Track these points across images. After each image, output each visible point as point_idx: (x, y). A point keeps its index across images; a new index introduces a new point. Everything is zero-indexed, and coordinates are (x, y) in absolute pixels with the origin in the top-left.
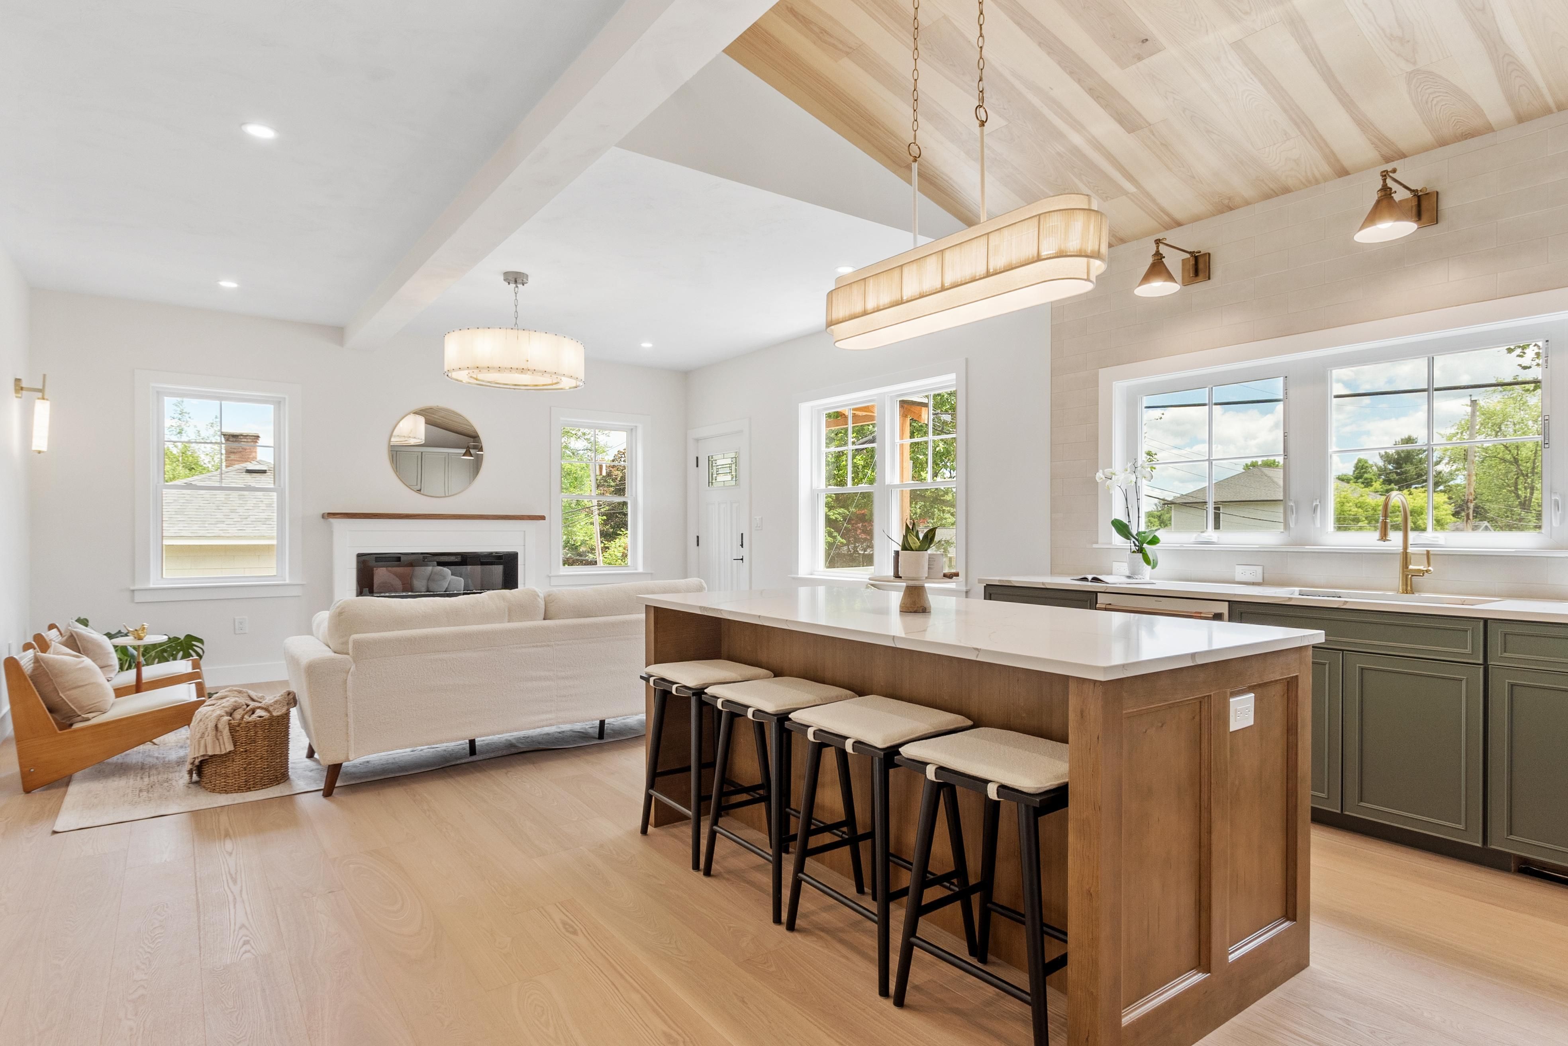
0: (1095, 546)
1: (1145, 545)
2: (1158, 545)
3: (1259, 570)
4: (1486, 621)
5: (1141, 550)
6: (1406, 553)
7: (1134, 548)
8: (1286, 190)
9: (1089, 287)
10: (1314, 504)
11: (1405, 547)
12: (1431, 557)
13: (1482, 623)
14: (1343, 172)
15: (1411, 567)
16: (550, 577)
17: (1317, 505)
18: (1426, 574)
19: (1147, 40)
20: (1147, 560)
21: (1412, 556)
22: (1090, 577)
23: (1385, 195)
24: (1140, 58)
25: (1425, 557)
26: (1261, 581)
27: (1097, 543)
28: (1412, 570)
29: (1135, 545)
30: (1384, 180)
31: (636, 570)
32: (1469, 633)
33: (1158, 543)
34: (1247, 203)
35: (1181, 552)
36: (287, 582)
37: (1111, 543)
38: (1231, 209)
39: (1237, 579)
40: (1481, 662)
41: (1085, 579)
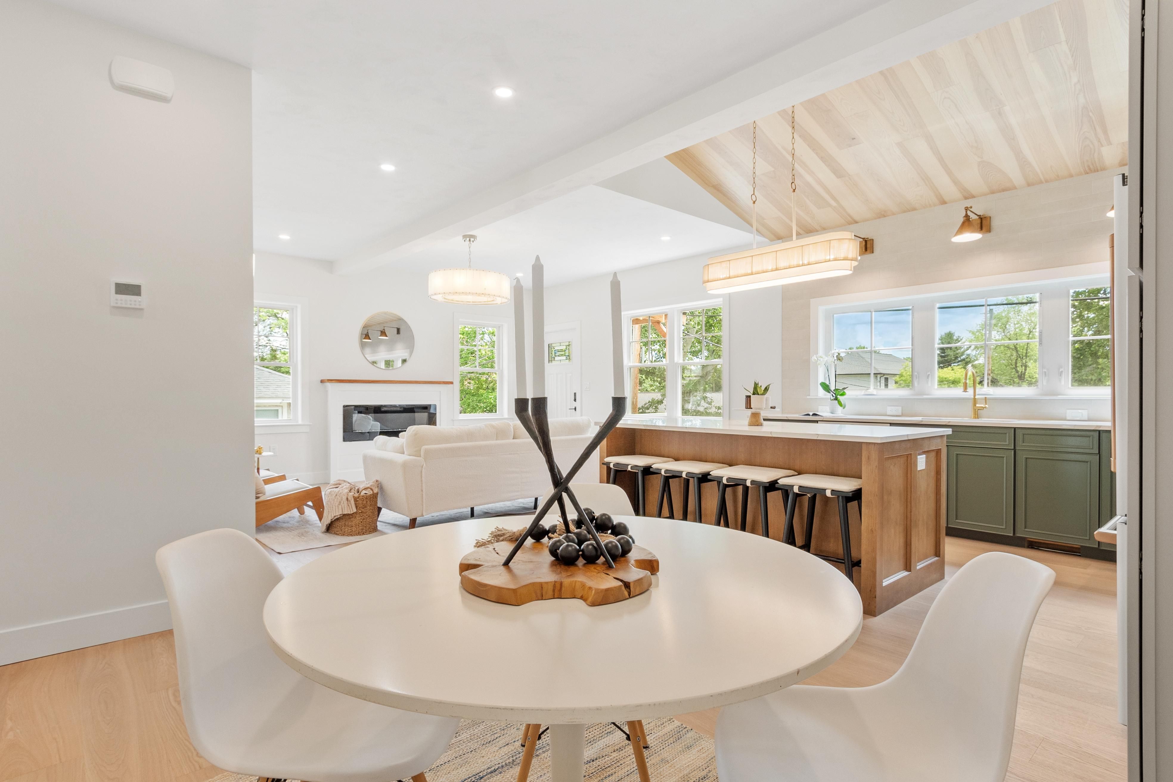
0: (808, 397)
1: (838, 396)
2: (845, 396)
3: (900, 409)
4: (1015, 429)
5: (836, 399)
6: (975, 398)
7: (832, 398)
8: (914, 209)
9: (851, 272)
10: (928, 374)
11: (975, 396)
12: (987, 401)
13: (1013, 430)
14: (943, 202)
15: (977, 405)
16: (453, 420)
17: (929, 374)
18: (984, 409)
19: (855, 138)
20: (840, 404)
21: (978, 400)
22: (811, 414)
23: (967, 219)
24: (850, 146)
25: (984, 401)
26: (901, 414)
27: (809, 395)
28: (977, 407)
29: (833, 396)
30: (966, 212)
31: (503, 416)
32: (1007, 434)
33: (845, 395)
34: (894, 214)
35: (856, 400)
36: (300, 422)
37: (817, 396)
38: (885, 216)
39: (888, 414)
40: (1013, 448)
41: (808, 415)
